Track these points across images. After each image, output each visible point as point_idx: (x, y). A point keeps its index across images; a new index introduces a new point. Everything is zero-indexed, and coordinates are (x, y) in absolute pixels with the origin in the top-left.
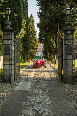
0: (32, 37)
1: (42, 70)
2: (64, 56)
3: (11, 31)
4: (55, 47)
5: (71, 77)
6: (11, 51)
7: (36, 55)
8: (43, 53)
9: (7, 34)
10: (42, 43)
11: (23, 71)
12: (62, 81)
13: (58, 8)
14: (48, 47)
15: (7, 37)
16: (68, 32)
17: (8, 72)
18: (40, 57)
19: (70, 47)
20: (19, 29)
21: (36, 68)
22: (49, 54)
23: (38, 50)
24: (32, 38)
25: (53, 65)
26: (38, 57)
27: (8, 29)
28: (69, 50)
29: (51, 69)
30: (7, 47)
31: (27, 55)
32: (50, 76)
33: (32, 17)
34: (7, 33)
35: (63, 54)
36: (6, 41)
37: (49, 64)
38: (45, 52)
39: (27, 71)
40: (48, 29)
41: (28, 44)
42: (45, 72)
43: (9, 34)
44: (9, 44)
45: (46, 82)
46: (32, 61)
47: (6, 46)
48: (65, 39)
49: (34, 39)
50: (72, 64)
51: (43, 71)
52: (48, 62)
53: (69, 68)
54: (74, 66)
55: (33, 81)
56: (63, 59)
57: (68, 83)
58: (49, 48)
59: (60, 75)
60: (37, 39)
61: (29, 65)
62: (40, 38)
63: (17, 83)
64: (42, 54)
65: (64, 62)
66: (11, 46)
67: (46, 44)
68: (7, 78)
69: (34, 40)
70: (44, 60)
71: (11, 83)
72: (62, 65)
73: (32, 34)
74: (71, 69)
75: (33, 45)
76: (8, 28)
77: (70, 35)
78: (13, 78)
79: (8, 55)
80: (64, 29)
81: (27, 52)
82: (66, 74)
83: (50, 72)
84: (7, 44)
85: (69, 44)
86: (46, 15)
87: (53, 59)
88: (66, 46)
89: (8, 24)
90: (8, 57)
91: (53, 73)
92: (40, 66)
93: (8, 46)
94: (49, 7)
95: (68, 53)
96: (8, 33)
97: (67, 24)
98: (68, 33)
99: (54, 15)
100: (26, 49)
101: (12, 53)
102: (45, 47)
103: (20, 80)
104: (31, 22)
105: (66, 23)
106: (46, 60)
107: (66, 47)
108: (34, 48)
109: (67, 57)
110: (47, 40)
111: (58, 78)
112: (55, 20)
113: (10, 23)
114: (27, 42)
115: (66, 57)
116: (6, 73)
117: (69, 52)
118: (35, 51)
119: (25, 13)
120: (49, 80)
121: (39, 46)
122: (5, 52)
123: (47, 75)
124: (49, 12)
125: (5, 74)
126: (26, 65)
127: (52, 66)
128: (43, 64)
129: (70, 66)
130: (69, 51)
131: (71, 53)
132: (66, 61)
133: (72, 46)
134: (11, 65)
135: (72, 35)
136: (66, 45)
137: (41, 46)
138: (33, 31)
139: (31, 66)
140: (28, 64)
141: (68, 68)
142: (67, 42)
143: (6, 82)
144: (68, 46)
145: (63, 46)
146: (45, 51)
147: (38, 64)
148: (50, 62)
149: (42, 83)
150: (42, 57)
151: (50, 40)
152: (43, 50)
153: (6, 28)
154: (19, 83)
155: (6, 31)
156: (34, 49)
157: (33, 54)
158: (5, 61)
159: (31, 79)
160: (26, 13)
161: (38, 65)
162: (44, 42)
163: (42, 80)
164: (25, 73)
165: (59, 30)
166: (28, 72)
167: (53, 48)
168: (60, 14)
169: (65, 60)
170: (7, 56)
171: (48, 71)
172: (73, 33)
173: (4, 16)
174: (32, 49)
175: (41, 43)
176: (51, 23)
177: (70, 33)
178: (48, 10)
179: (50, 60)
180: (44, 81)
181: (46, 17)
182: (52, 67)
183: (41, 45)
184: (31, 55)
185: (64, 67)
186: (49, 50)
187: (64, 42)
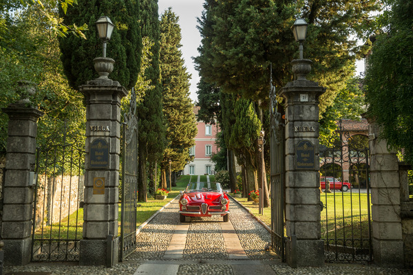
0: (170, 96)
1: (216, 227)
2: (289, 175)
3: (115, 91)
4: (261, 142)
5: (314, 244)
6: (114, 159)
7: (186, 171)
8: (213, 165)
9: (101, 102)
10: (213, 123)
11: (143, 230)
12: (284, 261)
13: (269, 11)
14: (237, 139)
15: (101, 113)
16: (302, 96)
17: (102, 228)
18: (203, 179)
19: (309, 144)
20: (131, 76)
21: (190, 222)
22: (238, 169)
23: (193, 150)
24: (171, 104)
25: (254, 211)
26: (195, 179)
27: (104, 84)
28: (306, 155)
29: (250, 225)
30: (100, 145)
31: (151, 171)
32: (244, 246)
33: (170, 16)
34: (101, 99)
35: (287, 169)
36: (98, 124)
37: (241, 206)
38: (222, 161)
39: (159, 231)
40: (237, 79)
41: (157, 129)
42: (224, 234)
43: (108, 102)
44: (107, 134)
45: (229, 264)
46: (170, 196)
47: (96, 142)
48: (292, 119)
49: (177, 107)
50: (315, 202)
51: (219, 232)
52: (237, 200)
53: (307, 216)
54: (324, 210)
55: (186, 262)
56: (287, 185)
57: (305, 266)
58: (240, 143)
59: (278, 241)
60: (190, 106)
61: (162, 210)
62: (203, 103)
63: (131, 266)
64: (213, 168)
65: (291, 196)
66: (114, 143)
67: (227, 128)
68: (97, 250)
69: (180, 111)
70: (220, 191)
71: (110, 266)
72: (284, 204)
73: (173, 86)
74: (313, 219)
75: (173, 129)
76: (103, 81)
77: (306, 107)
78: (117, 249)
79: (101, 173)
80: (287, 88)
81: (151, 160)
82: (297, 235)
83: (244, 236)
84: (101, 134)
85: (305, 134)
86: (229, 32)
87: (257, 188)
88: (296, 143)
89: (104, 70)
90: (104, 178)
91: (256, 238)
92: (207, 215)
93: (104, 142)
94: (240, 6)
95: (303, 164)
96: (104, 98)
97: (297, 72)
98: (302, 100)
99: (258, 33)
100: (150, 147)
101: (115, 164)
102: (222, 140)
103: (140, 258)
104: (167, 39)
105: (295, 67)
106: (228, 191)
107: (294, 146)
108: (178, 142)
109: (300, 180)
110: (232, 114)
111: (273, 253)
112: (260, 50)
113: (111, 66)
114: (152, 121)
115: (295, 177)
116: (93, 233)
117: (304, 162)
118: (184, 156)
119: (146, 8)
120: (239, 260)
121: (198, 133)
122: (93, 163)
123: (231, 244)
124: (239, 21)
125: (88, 236)
126: (151, 209)
127: (252, 215)
128: (215, 204)
129: (311, 207)
130: (305, 160)
131: (311, 164)
132: (295, 193)
133: (313, 143)
134: (113, 203)
135: (313, 108)
136: (294, 138)
137: (207, 133)
138: (176, 73)
139: (170, 213)
140: (157, 208)
141: (301, 216)
142: (298, 129)
143: (92, 265)
144: (302, 143)
145: (287, 142)
146: (224, 154)
147: (199, 204)
148: (243, 201)
149: (218, 266)
150: (211, 179)
151: (244, 114)
152: (216, 150)
153: (97, 81)
154: (138, 267)
155: (97, 91)
156: (179, 146)
157: (172, 167)
158: (91, 190)
159: (177, 257)
160: (150, 6)
161: (197, 209)
162: (220, 119)
163: (214, 258)
164: (152, 238)
165: (273, 88)
166: (163, 236)
167: (255, 144)
168: (277, 31)
169: (294, 188)
170: (98, 174)
171: (237, 232)
172: (317, 98)
173: (83, 36)
174: (172, 147)
175: (207, 121)
176: (246, 59)
177: (306, 100)
178: (234, 15)
179: (247, 194)
180: (221, 262)
181: (230, 40)
182: (253, 217)
183: (207, 129)
184: (167, 170)
185: (291, 213)
186: (238, 152)
187: (287, 127)
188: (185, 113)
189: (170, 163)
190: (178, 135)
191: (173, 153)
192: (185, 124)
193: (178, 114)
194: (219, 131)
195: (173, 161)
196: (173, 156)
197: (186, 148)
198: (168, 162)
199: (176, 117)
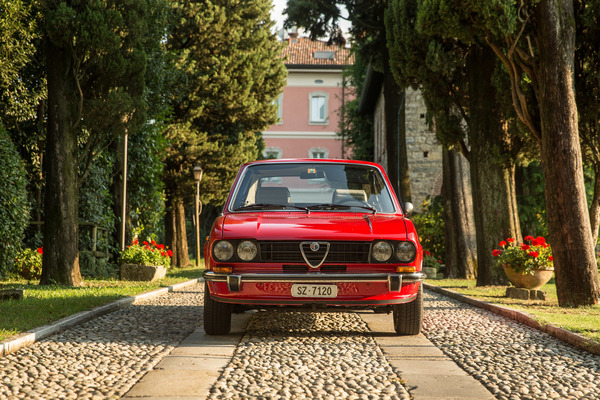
69: (230, 9)
108: (224, 109)
188: (246, 16)
189: (200, 176)
190: (224, 88)
191: (207, 146)
192: (246, 54)
193: (223, 18)
194: (352, 98)
195: (207, 171)
196: (206, 154)
197: (251, 134)
198: (191, 176)
199: (218, 27)
